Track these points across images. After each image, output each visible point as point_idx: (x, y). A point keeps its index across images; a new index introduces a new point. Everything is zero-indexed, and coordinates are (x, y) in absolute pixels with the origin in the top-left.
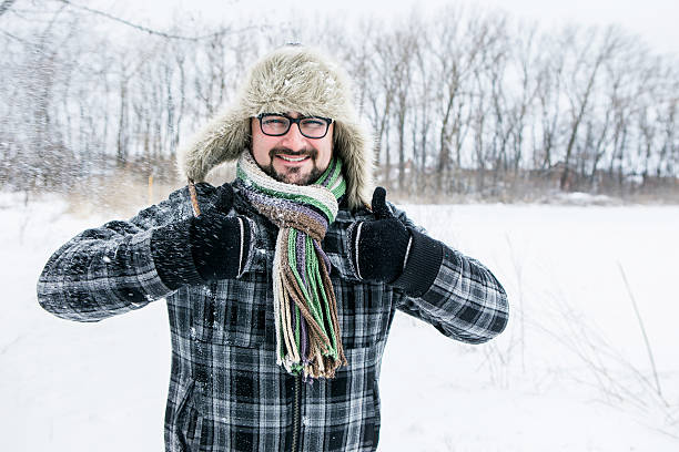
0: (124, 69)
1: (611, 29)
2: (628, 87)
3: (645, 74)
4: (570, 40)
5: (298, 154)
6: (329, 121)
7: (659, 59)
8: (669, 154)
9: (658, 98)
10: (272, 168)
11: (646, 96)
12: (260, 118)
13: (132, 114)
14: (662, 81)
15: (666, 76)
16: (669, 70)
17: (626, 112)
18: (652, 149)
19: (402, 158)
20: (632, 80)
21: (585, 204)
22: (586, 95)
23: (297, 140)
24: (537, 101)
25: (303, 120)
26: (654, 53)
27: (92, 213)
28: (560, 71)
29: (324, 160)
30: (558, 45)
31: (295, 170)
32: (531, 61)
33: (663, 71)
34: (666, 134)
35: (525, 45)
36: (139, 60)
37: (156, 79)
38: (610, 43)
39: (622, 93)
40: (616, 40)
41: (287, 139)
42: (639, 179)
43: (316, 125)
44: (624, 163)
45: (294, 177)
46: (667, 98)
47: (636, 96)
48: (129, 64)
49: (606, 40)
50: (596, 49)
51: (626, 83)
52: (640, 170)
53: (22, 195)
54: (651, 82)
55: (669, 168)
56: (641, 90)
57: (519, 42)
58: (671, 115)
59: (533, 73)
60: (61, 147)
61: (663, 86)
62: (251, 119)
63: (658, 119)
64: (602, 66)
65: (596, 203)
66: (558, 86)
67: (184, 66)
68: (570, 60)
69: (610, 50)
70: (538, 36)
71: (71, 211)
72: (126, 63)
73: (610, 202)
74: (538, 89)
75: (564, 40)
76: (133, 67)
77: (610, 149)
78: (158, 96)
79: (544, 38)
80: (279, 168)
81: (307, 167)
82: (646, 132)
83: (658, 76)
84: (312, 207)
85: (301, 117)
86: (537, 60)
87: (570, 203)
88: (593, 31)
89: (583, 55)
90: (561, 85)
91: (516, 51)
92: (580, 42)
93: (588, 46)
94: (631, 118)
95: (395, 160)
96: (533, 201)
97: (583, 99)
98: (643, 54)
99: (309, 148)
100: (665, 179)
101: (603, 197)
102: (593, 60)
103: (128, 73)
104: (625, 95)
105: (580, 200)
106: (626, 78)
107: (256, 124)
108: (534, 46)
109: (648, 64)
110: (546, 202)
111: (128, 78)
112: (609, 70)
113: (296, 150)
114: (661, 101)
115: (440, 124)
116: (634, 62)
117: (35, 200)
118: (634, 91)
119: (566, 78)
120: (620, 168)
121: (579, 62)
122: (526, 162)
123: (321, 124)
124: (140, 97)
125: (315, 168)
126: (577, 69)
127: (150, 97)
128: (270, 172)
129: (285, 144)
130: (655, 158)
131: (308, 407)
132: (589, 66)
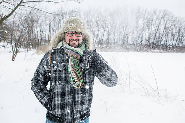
0: (50, 20)
1: (165, 10)
2: (169, 24)
3: (173, 21)
4: (155, 13)
5: (75, 40)
6: (82, 33)
7: (176, 18)
8: (178, 40)
9: (176, 27)
10: (70, 44)
11: (173, 27)
12: (67, 32)
13: (52, 30)
14: (177, 23)
15: (178, 22)
16: (179, 21)
17: (168, 30)
18: (174, 39)
19: (114, 41)
20: (170, 23)
21: (157, 52)
22: (158, 26)
23: (75, 37)
24: (147, 28)
25: (76, 33)
26: (175, 16)
27: (42, 53)
28: (152, 20)
29: (81, 41)
30: (152, 14)
31: (75, 44)
32: (145, 18)
33: (177, 21)
34: (178, 36)
35: (144, 15)
36: (53, 18)
37: (57, 22)
38: (164, 14)
39: (167, 26)
40: (166, 13)
41: (72, 37)
42: (171, 47)
43: (79, 34)
44: (167, 43)
45: (74, 45)
46: (178, 27)
47: (171, 27)
48: (51, 19)
49: (163, 13)
50: (161, 16)
51: (168, 24)
52: (171, 44)
53: (27, 49)
54: (174, 23)
55: (178, 44)
56: (172, 25)
57: (143, 14)
58: (179, 31)
59: (146, 21)
60: (36, 38)
61: (177, 24)
62: (65, 33)
63: (176, 32)
64: (162, 20)
65: (160, 52)
66: (152, 24)
67: (63, 19)
68: (155, 18)
69: (164, 15)
70: (147, 12)
71: (37, 53)
72: (50, 19)
73: (163, 52)
74: (147, 25)
75: (153, 13)
76: (52, 20)
77: (164, 39)
78: (58, 26)
79: (148, 13)
80: (71, 43)
81: (77, 43)
82: (173, 35)
83: (176, 22)
84: (77, 53)
85: (76, 32)
86: (147, 18)
87: (154, 52)
88: (160, 11)
89: (158, 17)
90: (153, 24)
91: (142, 16)
92: (157, 14)
93: (159, 15)
94: (169, 32)
95: (113, 41)
96: (145, 52)
97: (158, 27)
98: (173, 17)
99: (77, 39)
100: (177, 47)
101: (162, 51)
102: (160, 18)
103: (51, 21)
104: (168, 26)
105: (156, 51)
106: (168, 22)
107: (66, 34)
108: (146, 15)
109: (174, 19)
110: (148, 52)
111: (51, 22)
112: (164, 20)
113: (75, 39)
114: (177, 28)
115: (123, 33)
116: (170, 19)
117: (29, 50)
118: (170, 25)
119: (154, 22)
120: (166, 44)
121: (157, 18)
122: (144, 42)
123: (80, 34)
124: (54, 27)
125: (79, 43)
126: (156, 20)
127: (56, 27)
128: (69, 44)
129: (72, 38)
130: (175, 41)
131: (76, 96)
132: (159, 19)
